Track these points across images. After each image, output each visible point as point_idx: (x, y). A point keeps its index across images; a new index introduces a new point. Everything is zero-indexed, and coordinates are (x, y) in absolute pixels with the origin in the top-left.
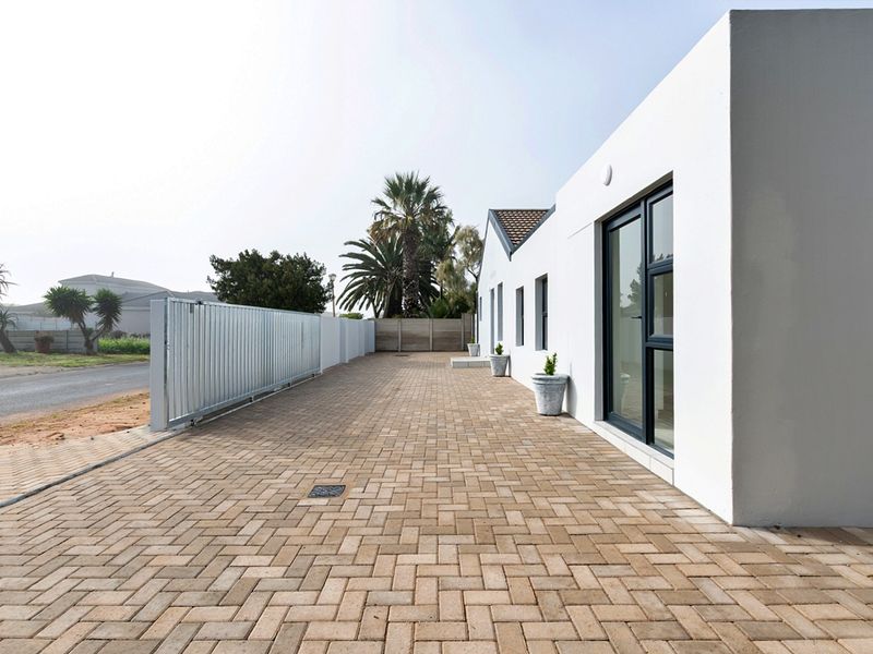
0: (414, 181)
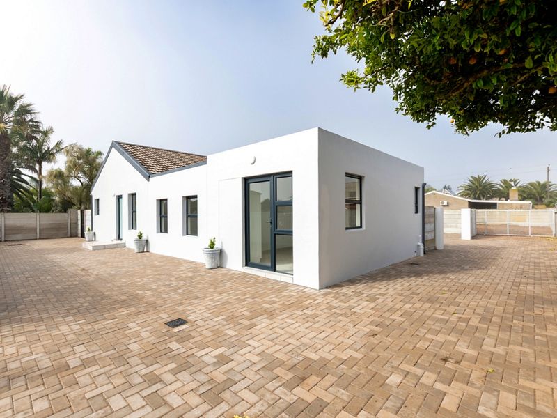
0: (5, 94)
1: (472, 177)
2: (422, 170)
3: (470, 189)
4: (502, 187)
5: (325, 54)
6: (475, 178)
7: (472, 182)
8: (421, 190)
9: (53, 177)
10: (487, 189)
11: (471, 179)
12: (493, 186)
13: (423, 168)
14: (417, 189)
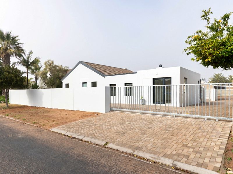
1: (215, 74)
2: (200, 75)
3: (214, 80)
4: (229, 79)
5: (188, 55)
6: (217, 75)
7: (215, 77)
8: (200, 81)
9: (43, 74)
10: (222, 80)
11: (215, 75)
12: (225, 79)
13: (200, 74)
14: (198, 81)
